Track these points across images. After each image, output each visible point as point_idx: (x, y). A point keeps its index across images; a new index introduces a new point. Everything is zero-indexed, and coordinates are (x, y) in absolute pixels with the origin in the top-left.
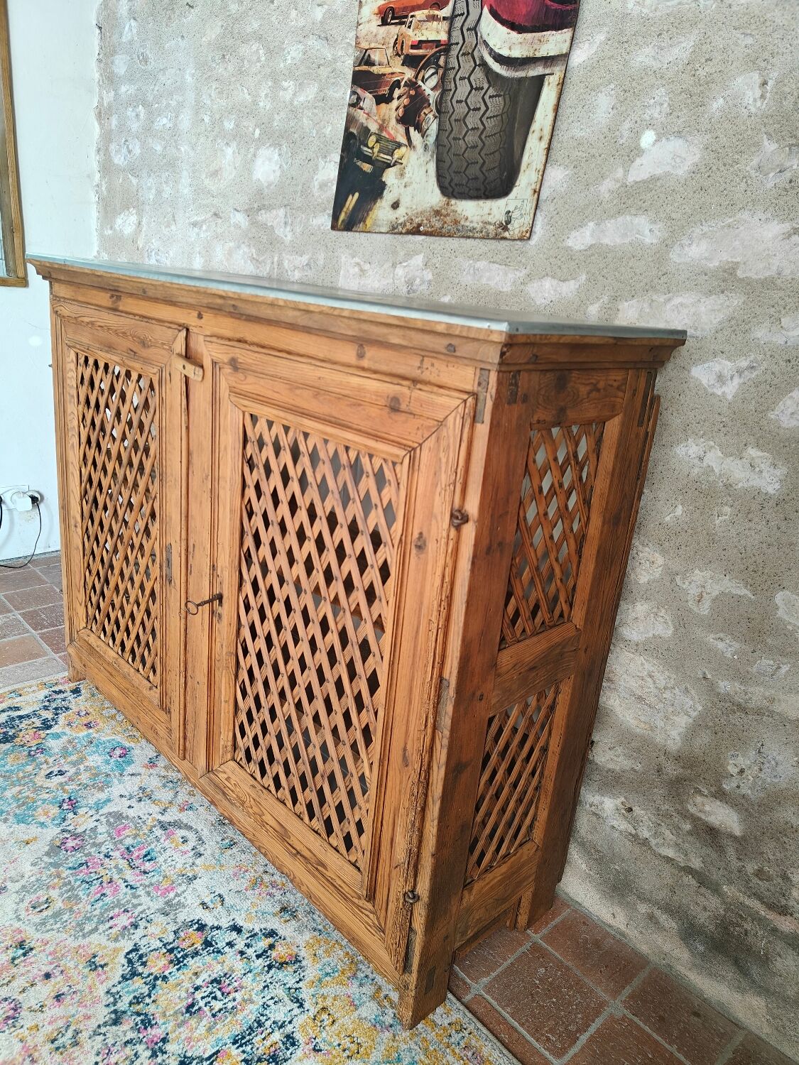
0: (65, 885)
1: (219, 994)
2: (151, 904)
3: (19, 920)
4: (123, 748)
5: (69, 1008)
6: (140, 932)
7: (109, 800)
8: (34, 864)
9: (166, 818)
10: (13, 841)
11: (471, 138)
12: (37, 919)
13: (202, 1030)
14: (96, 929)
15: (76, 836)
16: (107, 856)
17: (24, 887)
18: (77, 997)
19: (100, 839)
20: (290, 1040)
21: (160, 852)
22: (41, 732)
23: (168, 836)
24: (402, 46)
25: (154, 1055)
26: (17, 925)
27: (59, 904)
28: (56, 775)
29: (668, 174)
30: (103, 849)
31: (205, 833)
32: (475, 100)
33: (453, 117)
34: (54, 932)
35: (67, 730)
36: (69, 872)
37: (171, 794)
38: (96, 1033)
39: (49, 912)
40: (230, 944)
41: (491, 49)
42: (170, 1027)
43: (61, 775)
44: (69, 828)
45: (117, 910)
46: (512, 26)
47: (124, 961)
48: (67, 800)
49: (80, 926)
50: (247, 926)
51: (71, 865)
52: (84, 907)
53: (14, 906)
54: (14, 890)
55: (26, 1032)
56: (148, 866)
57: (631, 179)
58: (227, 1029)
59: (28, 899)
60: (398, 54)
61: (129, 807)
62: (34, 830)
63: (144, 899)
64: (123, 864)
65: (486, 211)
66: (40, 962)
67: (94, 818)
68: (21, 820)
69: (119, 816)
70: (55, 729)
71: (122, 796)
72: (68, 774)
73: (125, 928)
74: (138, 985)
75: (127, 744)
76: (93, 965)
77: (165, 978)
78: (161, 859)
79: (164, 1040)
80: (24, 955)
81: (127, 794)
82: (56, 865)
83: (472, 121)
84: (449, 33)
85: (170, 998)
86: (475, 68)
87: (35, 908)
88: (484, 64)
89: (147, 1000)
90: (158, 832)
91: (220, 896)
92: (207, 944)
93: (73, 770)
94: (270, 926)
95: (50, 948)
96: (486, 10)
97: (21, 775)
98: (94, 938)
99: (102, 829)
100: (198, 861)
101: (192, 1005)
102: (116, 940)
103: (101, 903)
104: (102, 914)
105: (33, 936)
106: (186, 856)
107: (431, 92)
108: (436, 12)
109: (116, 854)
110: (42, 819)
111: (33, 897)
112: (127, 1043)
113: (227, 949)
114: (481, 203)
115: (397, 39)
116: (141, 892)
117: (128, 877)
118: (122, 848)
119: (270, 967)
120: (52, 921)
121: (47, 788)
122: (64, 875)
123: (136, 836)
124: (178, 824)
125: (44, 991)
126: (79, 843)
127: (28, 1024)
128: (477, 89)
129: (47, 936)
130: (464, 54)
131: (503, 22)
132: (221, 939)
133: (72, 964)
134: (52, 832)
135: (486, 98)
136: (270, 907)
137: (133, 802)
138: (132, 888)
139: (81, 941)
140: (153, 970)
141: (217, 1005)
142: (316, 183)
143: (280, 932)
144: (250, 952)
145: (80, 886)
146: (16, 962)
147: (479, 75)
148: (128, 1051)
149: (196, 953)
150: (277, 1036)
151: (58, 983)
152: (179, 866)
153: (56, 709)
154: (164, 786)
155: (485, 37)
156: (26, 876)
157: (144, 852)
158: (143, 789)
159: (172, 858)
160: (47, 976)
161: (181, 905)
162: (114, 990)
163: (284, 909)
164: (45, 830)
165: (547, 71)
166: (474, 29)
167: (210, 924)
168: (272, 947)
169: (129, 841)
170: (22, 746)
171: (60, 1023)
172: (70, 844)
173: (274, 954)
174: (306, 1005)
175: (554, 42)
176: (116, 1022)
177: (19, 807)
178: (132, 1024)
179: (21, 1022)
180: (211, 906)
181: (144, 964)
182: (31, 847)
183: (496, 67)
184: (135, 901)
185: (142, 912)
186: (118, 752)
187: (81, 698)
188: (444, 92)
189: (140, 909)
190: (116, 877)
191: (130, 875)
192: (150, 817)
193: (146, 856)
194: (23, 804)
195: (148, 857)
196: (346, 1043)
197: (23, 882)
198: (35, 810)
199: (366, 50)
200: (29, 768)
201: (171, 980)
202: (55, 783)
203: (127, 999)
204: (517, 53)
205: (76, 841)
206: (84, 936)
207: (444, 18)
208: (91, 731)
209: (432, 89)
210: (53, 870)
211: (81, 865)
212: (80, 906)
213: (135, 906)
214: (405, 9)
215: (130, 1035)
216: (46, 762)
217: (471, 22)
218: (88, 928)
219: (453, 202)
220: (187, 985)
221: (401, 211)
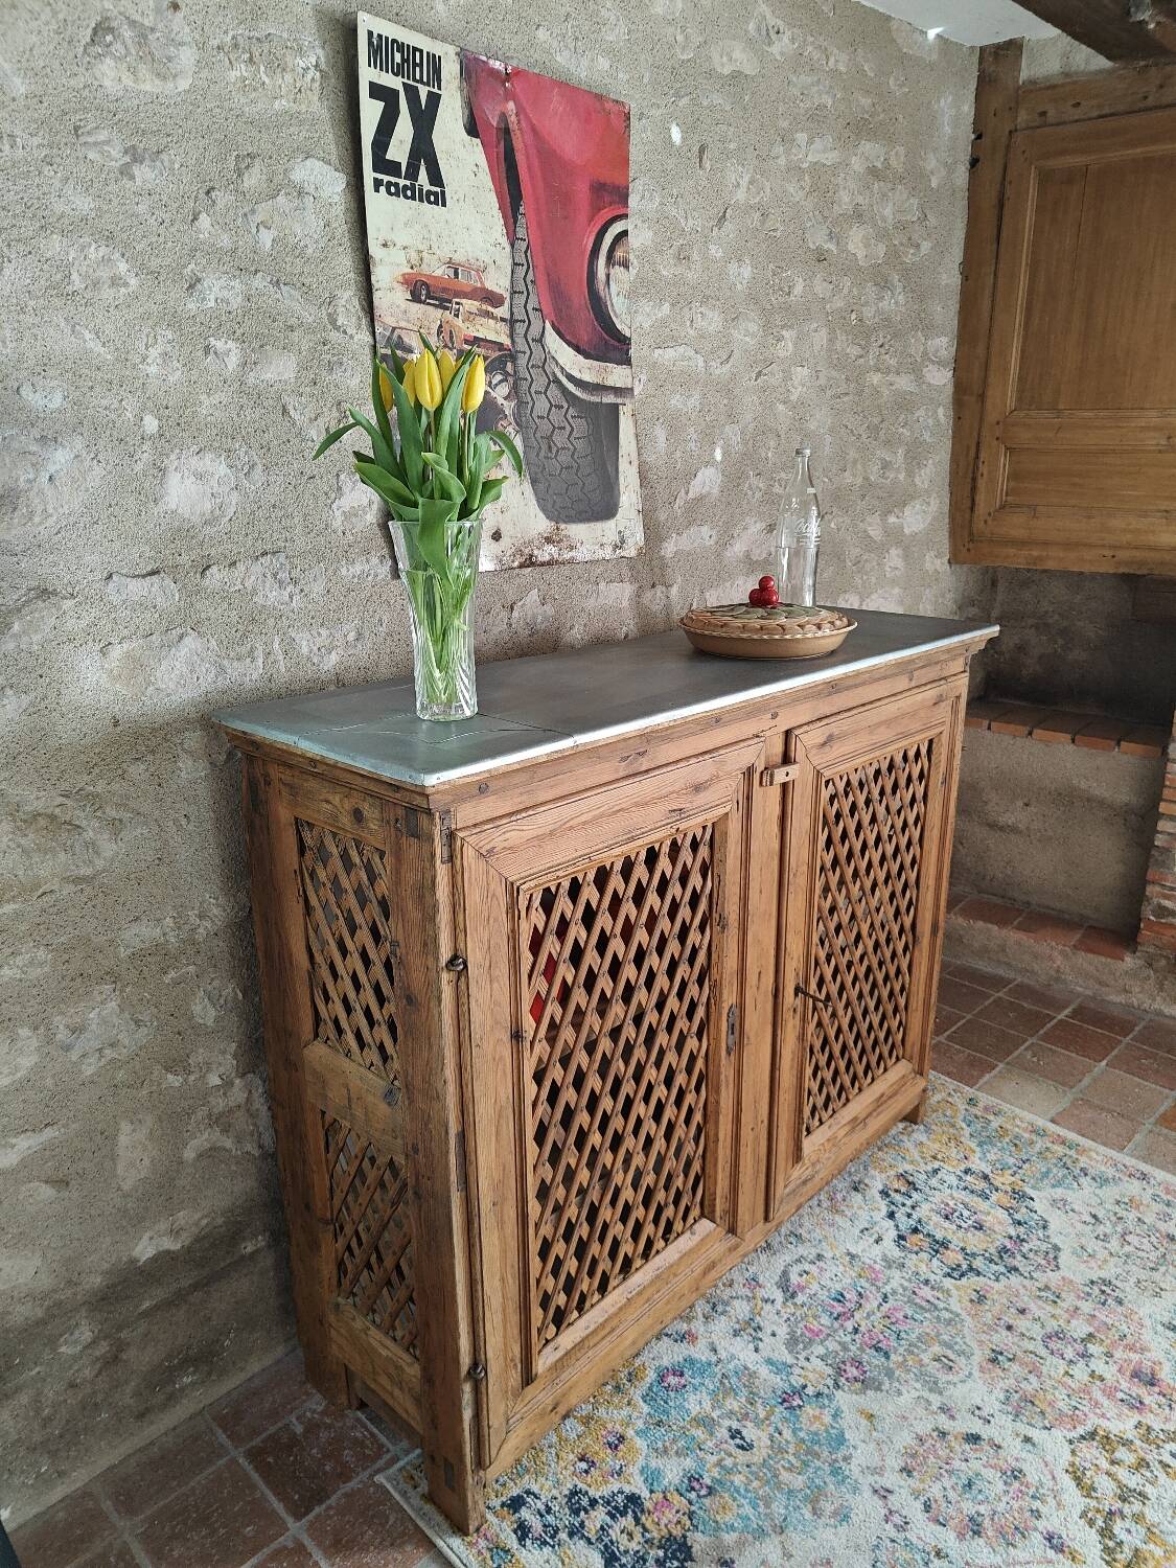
0: (912, 1353)
1: (956, 1214)
2: (897, 1278)
3: (970, 1374)
4: (662, 1378)
5: (1025, 1300)
6: (932, 1277)
7: (769, 1362)
8: (899, 1393)
9: (779, 1296)
10: (875, 1434)
11: (564, 458)
12: (962, 1361)
13: (989, 1218)
14: (946, 1309)
15: (840, 1372)
16: (856, 1331)
17: (931, 1390)
18: (1014, 1299)
19: (832, 1345)
20: (967, 1171)
21: (829, 1290)
22: (648, 1505)
23: (802, 1288)
24: (451, 338)
25: (1023, 1240)
26: (976, 1374)
27: (937, 1349)
28: (743, 1438)
29: (709, 493)
30: (848, 1339)
31: (788, 1258)
32: (556, 417)
33: (538, 435)
34: (967, 1340)
35: (633, 1470)
36: (893, 1357)
37: (736, 1303)
38: (1032, 1278)
39: (949, 1353)
40: (909, 1216)
41: (562, 368)
42: (999, 1237)
43: (739, 1433)
44: (830, 1382)
45: (918, 1301)
46: (578, 350)
47: (964, 1279)
48: (786, 1404)
49: (949, 1322)
50: (884, 1211)
51: (883, 1359)
52: (927, 1327)
53: (959, 1386)
54: (939, 1398)
55: (1061, 1322)
56: (851, 1296)
57: (691, 495)
58: (983, 1205)
59: (943, 1377)
60: (446, 346)
61: (774, 1335)
62: (849, 1418)
63: (894, 1284)
64: (857, 1316)
65: (600, 533)
66: (1002, 1338)
67: (806, 1364)
68: (841, 1439)
69: (792, 1342)
70: (637, 1486)
71: (756, 1350)
72: (735, 1425)
73: (933, 1288)
74: (978, 1263)
75: (651, 1376)
76: (981, 1298)
77: (963, 1249)
78: (838, 1287)
79: (1011, 1238)
80: (1001, 1353)
81: (751, 1346)
82: (890, 1374)
83: (559, 439)
84: (511, 336)
85: (975, 1242)
86: (549, 384)
87: (951, 1368)
88: (557, 382)
89: (987, 1255)
90: (800, 1299)
91: (862, 1231)
92: (915, 1231)
93: (726, 1423)
94: (878, 1196)
95: (984, 1337)
96: (548, 325)
97: (756, 1484)
98: (955, 1306)
99: (821, 1350)
100: (828, 1255)
101: (976, 1228)
102: (948, 1291)
103: (917, 1316)
104: (928, 1311)
105: (979, 1356)
106: (825, 1266)
107: (505, 402)
108: (490, 309)
109: (849, 1325)
110: (827, 1419)
111: (939, 1375)
112: (1024, 1256)
113: (914, 1217)
114: (592, 524)
115: (441, 326)
116: (888, 1289)
117: (875, 1304)
118: (836, 1325)
119: (916, 1190)
120: (956, 1347)
121: (771, 1438)
122: (900, 1359)
123: (815, 1317)
124: (784, 1283)
125: (1022, 1324)
126: (848, 1364)
127: (1054, 1323)
128: (556, 406)
129: (974, 1345)
130: (533, 366)
131: (569, 343)
132: (905, 1224)
133: (989, 1315)
134: (844, 1399)
135: (569, 417)
136: (857, 1198)
137: (765, 1335)
138: (886, 1296)
139: (964, 1315)
140: (961, 1258)
141: (966, 1213)
142: (337, 513)
143: (881, 1188)
144: (909, 1203)
145: (907, 1340)
146: (1011, 1356)
147: (554, 391)
148: (1031, 1255)
149: (929, 1235)
150: (968, 1178)
151: (1010, 1317)
152: (841, 1268)
153: (576, 1512)
154: (724, 1313)
155: (553, 352)
156: (917, 1394)
157: (835, 1304)
158: (736, 1333)
159: (835, 1276)
160: (1009, 1328)
161: (885, 1258)
162: (993, 1277)
163: (856, 1189)
164: (844, 1408)
165: (619, 401)
166: (540, 340)
167: (896, 1233)
168: (896, 1191)
169: (825, 1320)
170: (691, 1515)
171: (1040, 1303)
172: (853, 1372)
173: (903, 1190)
174: (936, 1167)
175: (617, 375)
176: (1016, 1269)
177: (817, 1456)
178: (1011, 1259)
179: (1056, 1328)
180: (875, 1236)
181: (959, 1266)
182: (875, 1409)
183: (570, 387)
184: (901, 1291)
185: (910, 1280)
186: (672, 1380)
187: (535, 1488)
188: (521, 404)
189: (906, 1284)
190: (879, 1315)
191: (871, 1304)
192: (783, 1311)
193: (840, 1301)
194: (808, 1453)
195: (840, 1298)
196: (953, 1144)
197: (926, 1394)
198: (816, 1434)
199: (394, 329)
200: (738, 1480)
201: (962, 1245)
202: (760, 1433)
203: (996, 1268)
204: (587, 377)
205: (848, 1368)
206: (958, 1315)
207: (502, 320)
208: (630, 1433)
209: (505, 399)
210: (897, 1373)
211: (878, 1349)
212: (928, 1331)
213: (905, 1289)
214: (445, 290)
215: (1019, 1258)
216: (719, 1464)
217: (535, 332)
218: (947, 1315)
219: (563, 526)
220: (960, 1234)
221: (505, 542)
